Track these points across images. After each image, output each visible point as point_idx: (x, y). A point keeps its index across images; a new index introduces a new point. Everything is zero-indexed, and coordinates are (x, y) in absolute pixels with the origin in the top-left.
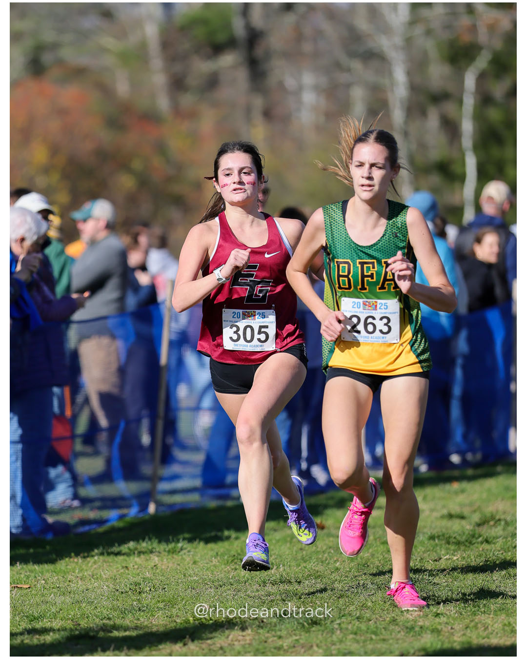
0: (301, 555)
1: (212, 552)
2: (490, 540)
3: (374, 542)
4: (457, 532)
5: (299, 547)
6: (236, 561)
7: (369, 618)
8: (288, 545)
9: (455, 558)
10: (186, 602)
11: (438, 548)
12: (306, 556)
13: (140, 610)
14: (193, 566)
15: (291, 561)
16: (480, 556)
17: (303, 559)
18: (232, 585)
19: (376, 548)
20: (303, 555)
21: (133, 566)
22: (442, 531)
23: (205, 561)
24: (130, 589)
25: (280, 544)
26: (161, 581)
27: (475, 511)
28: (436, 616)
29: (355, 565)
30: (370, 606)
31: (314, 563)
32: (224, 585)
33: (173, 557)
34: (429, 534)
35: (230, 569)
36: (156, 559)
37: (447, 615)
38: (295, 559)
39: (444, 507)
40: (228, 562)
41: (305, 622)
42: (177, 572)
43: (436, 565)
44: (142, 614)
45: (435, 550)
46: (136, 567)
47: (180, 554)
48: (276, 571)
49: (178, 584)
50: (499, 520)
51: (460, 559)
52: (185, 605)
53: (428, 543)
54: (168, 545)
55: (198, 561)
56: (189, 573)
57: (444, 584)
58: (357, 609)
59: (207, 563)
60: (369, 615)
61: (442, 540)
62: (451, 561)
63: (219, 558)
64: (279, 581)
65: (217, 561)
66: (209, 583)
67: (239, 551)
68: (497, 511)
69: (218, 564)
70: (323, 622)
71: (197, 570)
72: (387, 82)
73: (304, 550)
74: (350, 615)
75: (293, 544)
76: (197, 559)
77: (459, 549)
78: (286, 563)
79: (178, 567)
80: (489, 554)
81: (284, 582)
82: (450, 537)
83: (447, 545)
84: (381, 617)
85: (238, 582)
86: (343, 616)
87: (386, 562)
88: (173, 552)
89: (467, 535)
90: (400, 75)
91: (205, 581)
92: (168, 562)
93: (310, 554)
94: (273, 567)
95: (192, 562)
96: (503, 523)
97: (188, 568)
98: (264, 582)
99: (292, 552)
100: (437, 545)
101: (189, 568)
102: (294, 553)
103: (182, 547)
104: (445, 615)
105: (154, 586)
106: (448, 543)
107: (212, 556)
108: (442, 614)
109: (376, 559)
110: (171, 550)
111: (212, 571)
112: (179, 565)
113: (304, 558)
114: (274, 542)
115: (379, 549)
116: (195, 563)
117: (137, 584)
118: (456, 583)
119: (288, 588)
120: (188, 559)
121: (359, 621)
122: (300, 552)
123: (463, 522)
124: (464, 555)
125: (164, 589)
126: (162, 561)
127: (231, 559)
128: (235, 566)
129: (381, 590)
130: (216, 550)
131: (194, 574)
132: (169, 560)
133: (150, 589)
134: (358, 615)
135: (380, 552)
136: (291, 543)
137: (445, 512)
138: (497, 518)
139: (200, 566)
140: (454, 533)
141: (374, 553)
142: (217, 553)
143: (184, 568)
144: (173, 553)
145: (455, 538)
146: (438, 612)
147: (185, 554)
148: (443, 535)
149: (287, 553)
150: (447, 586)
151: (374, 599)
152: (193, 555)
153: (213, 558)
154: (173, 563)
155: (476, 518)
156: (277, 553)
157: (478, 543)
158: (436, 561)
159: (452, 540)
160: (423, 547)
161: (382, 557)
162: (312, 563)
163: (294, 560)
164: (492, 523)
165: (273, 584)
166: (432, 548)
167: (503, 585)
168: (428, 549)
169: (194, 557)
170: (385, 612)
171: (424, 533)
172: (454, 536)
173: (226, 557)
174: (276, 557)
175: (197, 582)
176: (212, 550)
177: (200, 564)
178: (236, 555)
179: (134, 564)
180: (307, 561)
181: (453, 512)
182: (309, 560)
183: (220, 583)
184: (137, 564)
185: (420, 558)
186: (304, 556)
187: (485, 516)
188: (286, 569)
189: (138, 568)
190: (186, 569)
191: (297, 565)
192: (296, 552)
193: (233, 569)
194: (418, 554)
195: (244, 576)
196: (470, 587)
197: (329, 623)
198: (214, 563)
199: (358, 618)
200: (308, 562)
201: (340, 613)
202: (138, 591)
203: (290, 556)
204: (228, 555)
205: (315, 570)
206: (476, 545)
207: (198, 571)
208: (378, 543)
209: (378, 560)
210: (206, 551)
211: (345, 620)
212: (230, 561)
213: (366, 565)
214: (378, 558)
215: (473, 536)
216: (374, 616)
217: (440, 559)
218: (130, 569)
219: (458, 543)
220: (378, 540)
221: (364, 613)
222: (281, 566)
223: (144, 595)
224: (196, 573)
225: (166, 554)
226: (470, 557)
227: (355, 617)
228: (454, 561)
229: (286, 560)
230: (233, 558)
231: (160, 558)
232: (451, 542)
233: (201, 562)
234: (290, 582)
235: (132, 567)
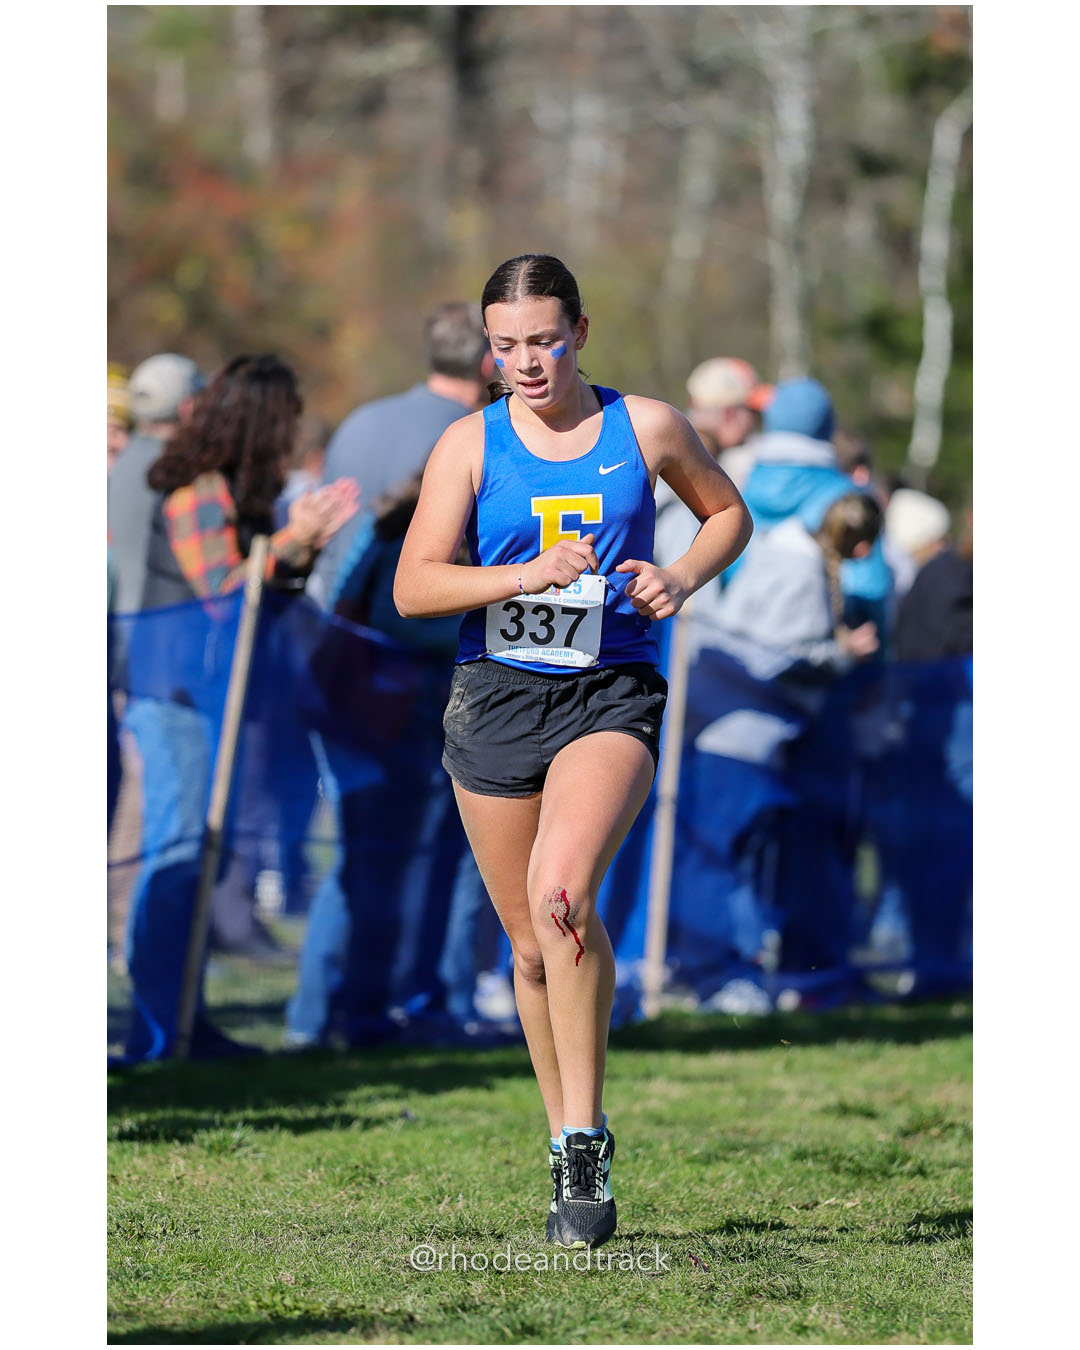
0: (506, 1174)
1: (308, 1156)
2: (929, 1170)
3: (670, 1157)
4: (856, 1147)
5: (504, 1157)
6: (361, 1178)
7: (649, 1327)
8: (479, 1151)
9: (849, 1205)
10: (243, 1266)
11: (813, 1180)
12: (517, 1180)
13: (138, 1275)
14: (264, 1183)
15: (484, 1188)
16: (906, 1202)
17: (509, 1185)
18: (348, 1232)
19: (674, 1172)
20: (510, 1176)
21: (129, 1176)
22: (823, 1143)
23: (290, 1176)
24: (118, 1227)
25: (461, 1146)
26: (190, 1214)
27: (898, 1103)
28: (799, 1333)
29: (626, 1205)
30: (654, 1301)
31: (534, 1195)
32: (331, 1232)
33: (219, 1162)
34: (795, 1145)
35: (345, 1197)
36: (182, 1162)
37: (824, 1331)
38: (494, 1185)
39: (830, 1088)
40: (341, 1180)
41: (508, 1326)
42: (226, 1196)
43: (805, 1218)
44: (143, 1284)
45: (804, 1183)
46: (135, 1177)
47: (237, 1154)
48: (448, 1209)
49: (226, 1223)
50: (952, 1125)
51: (860, 1207)
52: (241, 1272)
53: (792, 1166)
54: (208, 1132)
55: (275, 1175)
56: (253, 1200)
57: (822, 1261)
58: (625, 1305)
59: (295, 1180)
60: (650, 1321)
61: (821, 1161)
62: (838, 1211)
63: (322, 1169)
64: (454, 1230)
65: (317, 1177)
66: (296, 1225)
67: (369, 1158)
68: (948, 1106)
69: (319, 1183)
70: (547, 1330)
71: (271, 1194)
72: (760, 127)
73: (514, 1165)
74: (609, 1317)
75: (489, 1150)
76: (273, 1168)
77: (859, 1184)
78: (471, 1191)
79: (231, 1186)
80: (925, 1202)
81: (465, 1234)
82: (840, 1157)
83: (833, 1175)
84: (676, 1325)
85: (363, 1227)
86: (592, 1319)
87: (697, 1203)
88: (219, 1149)
89: (878, 1156)
90: (793, 116)
91: (288, 1220)
92: (208, 1173)
93: (528, 1175)
94: (444, 1198)
95: (260, 1176)
96: (959, 1132)
97: (251, 1189)
98: (421, 1232)
99: (487, 1166)
100: (809, 1172)
101: (254, 1188)
102: (492, 1171)
103: (241, 1139)
104: (820, 1332)
105: (173, 1224)
106: (836, 1170)
107: (307, 1166)
108: (813, 1329)
109: (674, 1196)
110: (216, 1145)
111: (306, 1199)
112: (232, 1180)
113: (512, 1183)
114: (447, 1141)
115: (682, 1173)
116: (267, 1177)
117: (135, 1217)
118: (847, 1260)
119: (473, 1247)
120: (252, 1169)
121: (627, 1332)
122: (505, 1168)
123: (872, 1126)
124: (869, 1200)
125: (196, 1231)
126: (195, 1168)
127: (349, 1174)
128: (357, 1190)
129: (679, 1265)
130: (316, 1153)
131: (265, 1202)
132: (209, 1167)
133: (164, 1231)
134: (626, 1319)
135: (684, 1181)
136: (485, 1145)
137: (832, 1099)
138: (948, 1120)
139: (278, 1185)
140: (851, 1147)
141: (669, 1181)
142: (319, 1160)
143: (243, 1187)
144: (220, 1152)
145: (851, 1160)
146: (805, 1323)
147: (246, 1156)
148: (826, 1152)
149: (475, 1168)
150: (828, 1266)
151: (664, 1284)
152: (264, 1160)
153: (310, 1171)
154: (219, 1175)
155: (900, 1117)
156: (453, 1168)
157: (902, 1174)
158: (807, 1209)
159: (844, 1164)
160: (780, 1174)
161: (686, 1191)
162: (530, 1196)
163: (491, 1185)
164: (935, 1131)
165: (439, 1237)
166: (798, 1179)
167: (951, 1271)
168: (790, 1180)
169: (268, 1164)
170: (687, 1317)
171: (783, 1145)
172: (850, 1154)
173: (338, 1170)
174: (450, 1176)
175: (267, 1220)
176: (308, 1150)
177: (278, 1181)
178: (362, 1166)
179: (131, 1172)
180: (519, 1189)
181: (850, 1102)
182: (523, 1188)
183: (321, 1226)
184: (136, 1172)
185: (770, 1200)
186: (513, 1179)
187: (922, 1114)
188: (471, 1205)
189: (139, 1182)
190: (247, 1189)
191: (495, 1196)
192: (496, 1167)
193: (351, 1198)
194: (767, 1190)
195: (376, 1216)
196: (878, 1272)
197: (560, 1333)
198: (311, 1180)
199: (626, 1326)
200: (521, 1192)
201: (587, 1312)
202: (136, 1233)
203: (481, 1176)
204: (343, 1165)
205: (535, 1211)
206: (897, 1179)
207: (274, 1197)
208: (680, 1160)
209: (678, 1199)
210: (293, 1153)
211: (596, 1329)
212: (347, 1179)
213: (649, 1208)
214: (678, 1192)
215: (892, 1159)
216: (662, 1323)
217: (816, 1204)
218: (121, 1182)
219: (858, 1172)
220: (680, 1152)
221: (640, 1314)
222: (461, 1196)
223: (149, 1244)
224: (269, 1200)
225: (205, 1153)
226: (883, 1204)
227: (619, 1323)
228: (847, 1211)
229: (473, 1185)
230: (353, 1174)
231: (189, 1161)
232: (842, 1169)
233: (283, 1178)
234: (478, 1234)
235: (125, 1177)
